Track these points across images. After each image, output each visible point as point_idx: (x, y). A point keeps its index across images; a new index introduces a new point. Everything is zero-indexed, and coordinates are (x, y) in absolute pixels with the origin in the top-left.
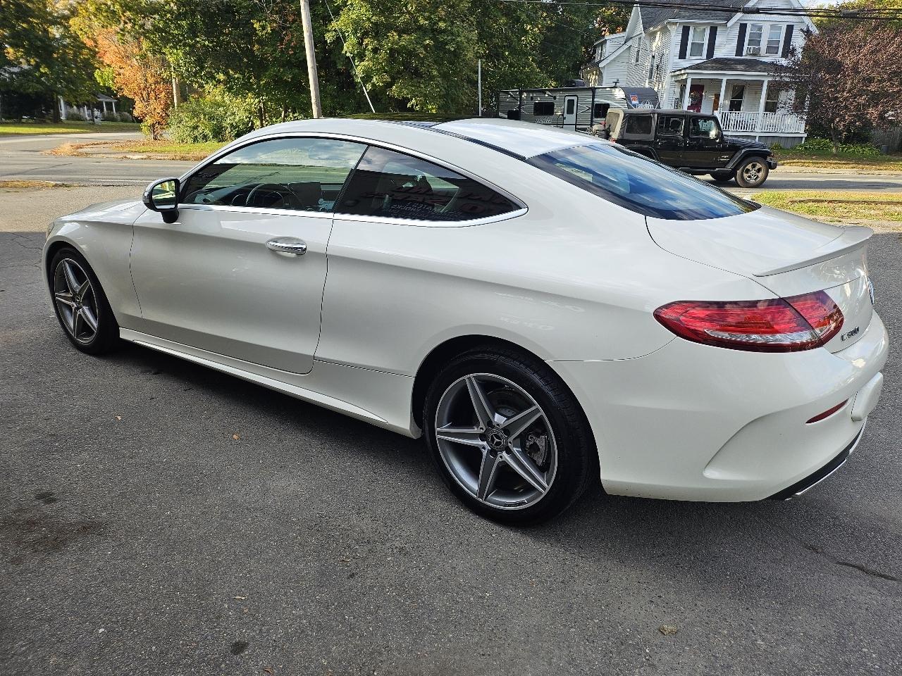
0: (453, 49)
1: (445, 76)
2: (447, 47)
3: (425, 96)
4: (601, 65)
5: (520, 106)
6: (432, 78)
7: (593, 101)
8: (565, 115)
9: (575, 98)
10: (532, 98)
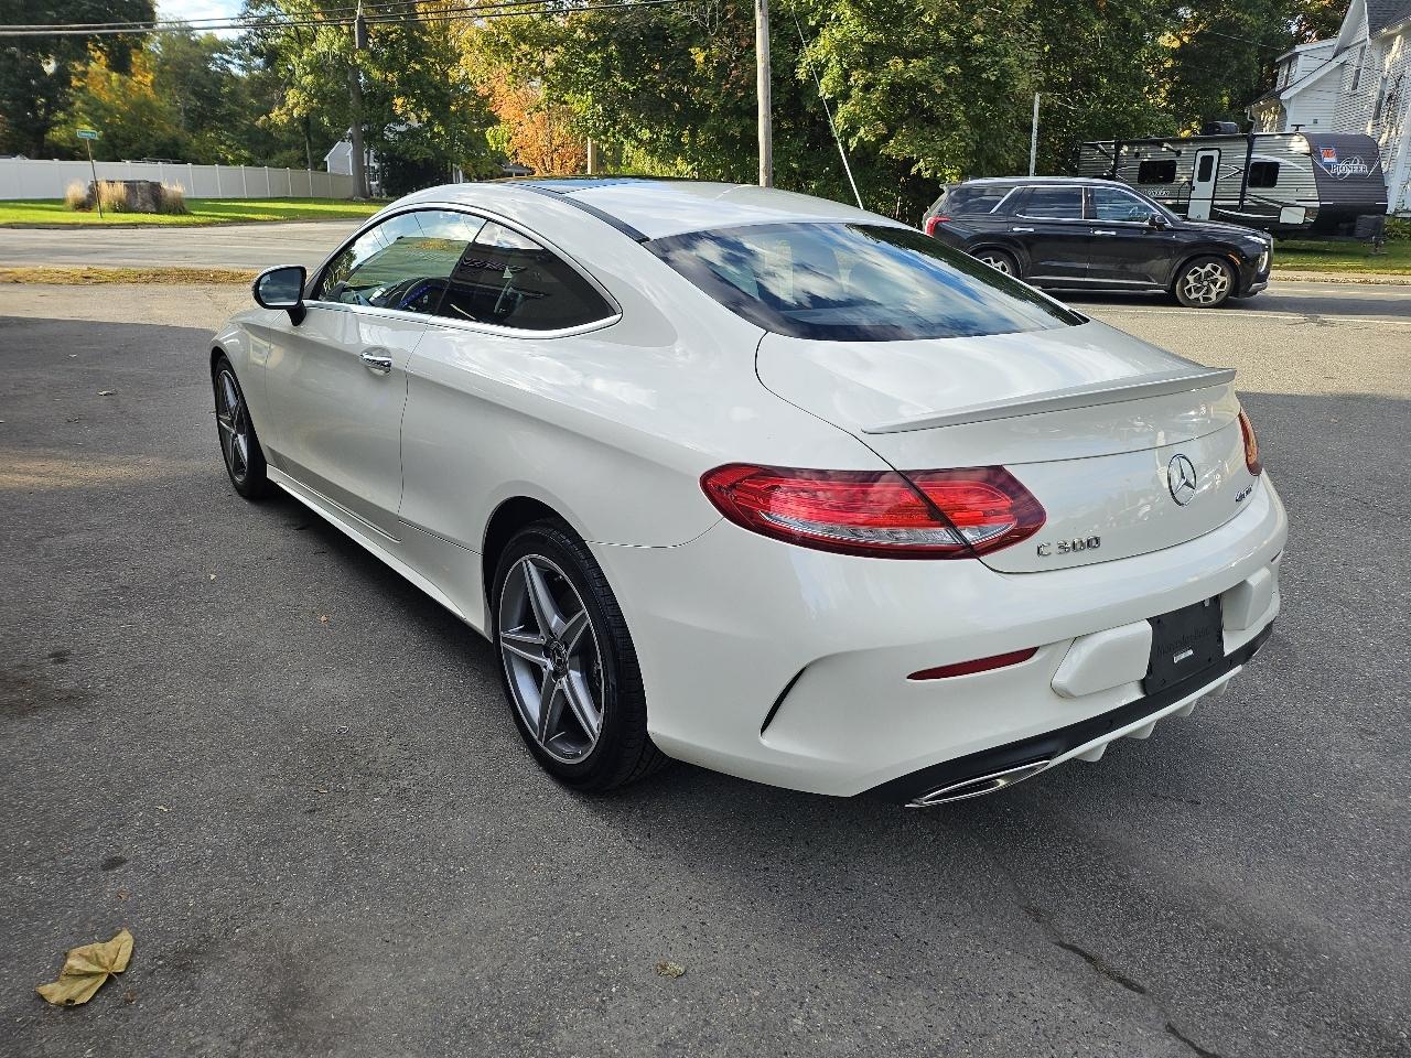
0: (993, 78)
1: (977, 122)
2: (984, 75)
3: (941, 154)
4: (1284, 96)
5: (1115, 167)
6: (955, 126)
7: (1248, 158)
8: (1196, 182)
9: (1215, 154)
10: (1137, 155)
